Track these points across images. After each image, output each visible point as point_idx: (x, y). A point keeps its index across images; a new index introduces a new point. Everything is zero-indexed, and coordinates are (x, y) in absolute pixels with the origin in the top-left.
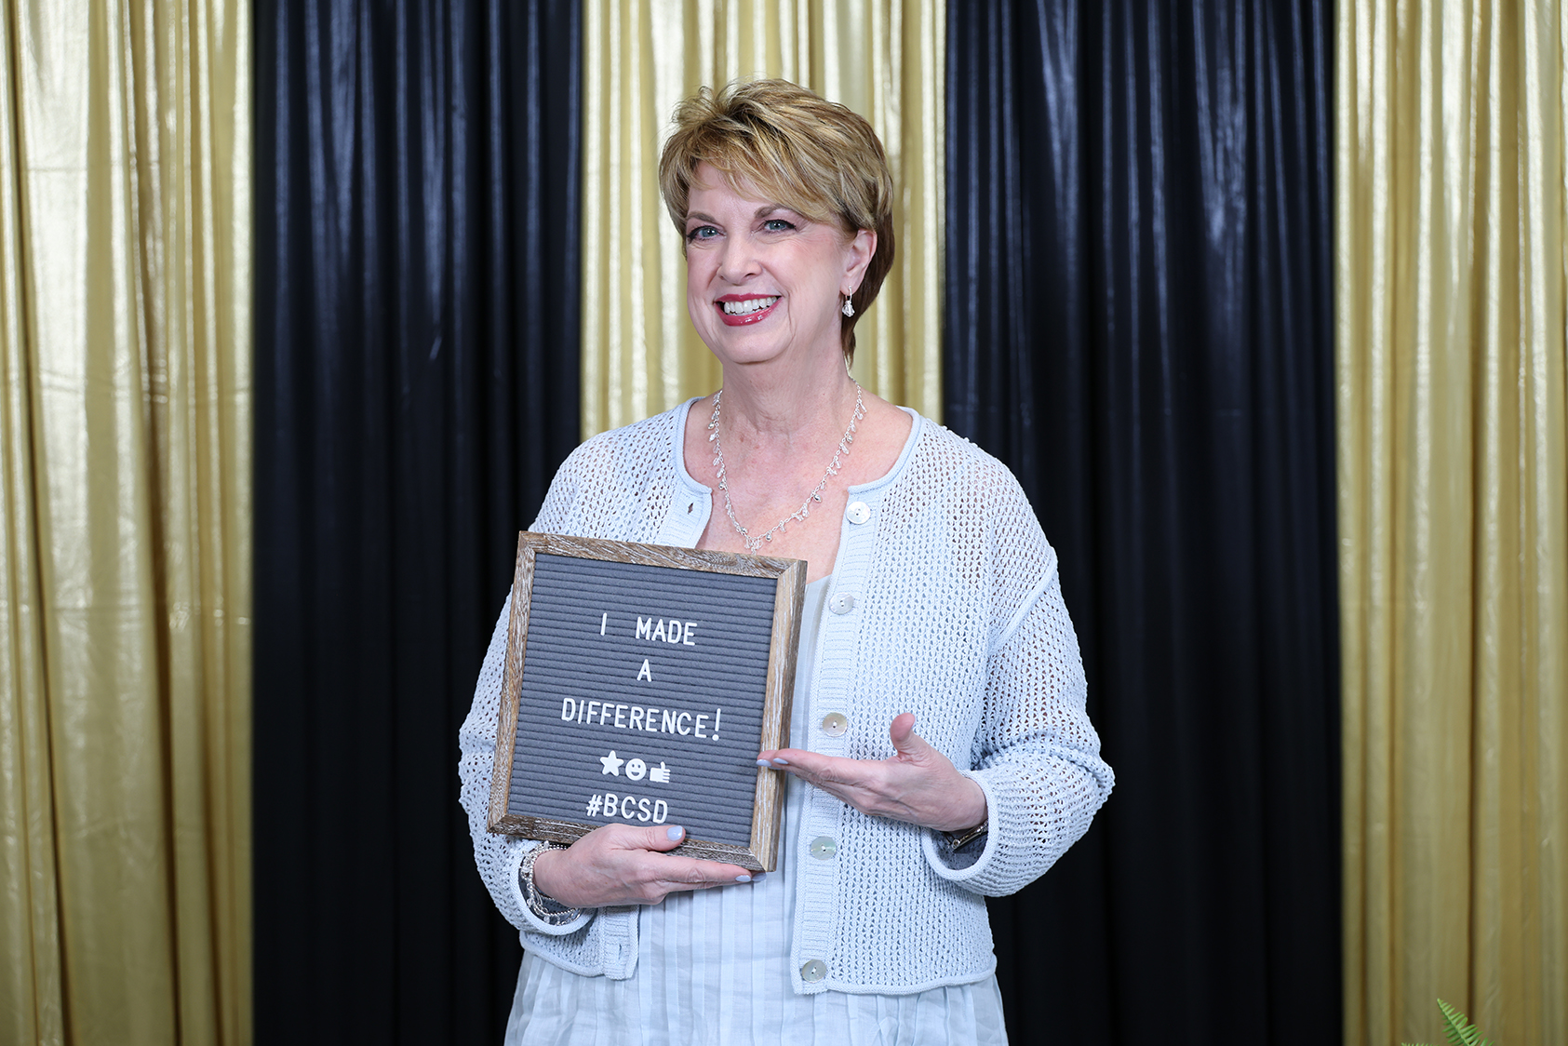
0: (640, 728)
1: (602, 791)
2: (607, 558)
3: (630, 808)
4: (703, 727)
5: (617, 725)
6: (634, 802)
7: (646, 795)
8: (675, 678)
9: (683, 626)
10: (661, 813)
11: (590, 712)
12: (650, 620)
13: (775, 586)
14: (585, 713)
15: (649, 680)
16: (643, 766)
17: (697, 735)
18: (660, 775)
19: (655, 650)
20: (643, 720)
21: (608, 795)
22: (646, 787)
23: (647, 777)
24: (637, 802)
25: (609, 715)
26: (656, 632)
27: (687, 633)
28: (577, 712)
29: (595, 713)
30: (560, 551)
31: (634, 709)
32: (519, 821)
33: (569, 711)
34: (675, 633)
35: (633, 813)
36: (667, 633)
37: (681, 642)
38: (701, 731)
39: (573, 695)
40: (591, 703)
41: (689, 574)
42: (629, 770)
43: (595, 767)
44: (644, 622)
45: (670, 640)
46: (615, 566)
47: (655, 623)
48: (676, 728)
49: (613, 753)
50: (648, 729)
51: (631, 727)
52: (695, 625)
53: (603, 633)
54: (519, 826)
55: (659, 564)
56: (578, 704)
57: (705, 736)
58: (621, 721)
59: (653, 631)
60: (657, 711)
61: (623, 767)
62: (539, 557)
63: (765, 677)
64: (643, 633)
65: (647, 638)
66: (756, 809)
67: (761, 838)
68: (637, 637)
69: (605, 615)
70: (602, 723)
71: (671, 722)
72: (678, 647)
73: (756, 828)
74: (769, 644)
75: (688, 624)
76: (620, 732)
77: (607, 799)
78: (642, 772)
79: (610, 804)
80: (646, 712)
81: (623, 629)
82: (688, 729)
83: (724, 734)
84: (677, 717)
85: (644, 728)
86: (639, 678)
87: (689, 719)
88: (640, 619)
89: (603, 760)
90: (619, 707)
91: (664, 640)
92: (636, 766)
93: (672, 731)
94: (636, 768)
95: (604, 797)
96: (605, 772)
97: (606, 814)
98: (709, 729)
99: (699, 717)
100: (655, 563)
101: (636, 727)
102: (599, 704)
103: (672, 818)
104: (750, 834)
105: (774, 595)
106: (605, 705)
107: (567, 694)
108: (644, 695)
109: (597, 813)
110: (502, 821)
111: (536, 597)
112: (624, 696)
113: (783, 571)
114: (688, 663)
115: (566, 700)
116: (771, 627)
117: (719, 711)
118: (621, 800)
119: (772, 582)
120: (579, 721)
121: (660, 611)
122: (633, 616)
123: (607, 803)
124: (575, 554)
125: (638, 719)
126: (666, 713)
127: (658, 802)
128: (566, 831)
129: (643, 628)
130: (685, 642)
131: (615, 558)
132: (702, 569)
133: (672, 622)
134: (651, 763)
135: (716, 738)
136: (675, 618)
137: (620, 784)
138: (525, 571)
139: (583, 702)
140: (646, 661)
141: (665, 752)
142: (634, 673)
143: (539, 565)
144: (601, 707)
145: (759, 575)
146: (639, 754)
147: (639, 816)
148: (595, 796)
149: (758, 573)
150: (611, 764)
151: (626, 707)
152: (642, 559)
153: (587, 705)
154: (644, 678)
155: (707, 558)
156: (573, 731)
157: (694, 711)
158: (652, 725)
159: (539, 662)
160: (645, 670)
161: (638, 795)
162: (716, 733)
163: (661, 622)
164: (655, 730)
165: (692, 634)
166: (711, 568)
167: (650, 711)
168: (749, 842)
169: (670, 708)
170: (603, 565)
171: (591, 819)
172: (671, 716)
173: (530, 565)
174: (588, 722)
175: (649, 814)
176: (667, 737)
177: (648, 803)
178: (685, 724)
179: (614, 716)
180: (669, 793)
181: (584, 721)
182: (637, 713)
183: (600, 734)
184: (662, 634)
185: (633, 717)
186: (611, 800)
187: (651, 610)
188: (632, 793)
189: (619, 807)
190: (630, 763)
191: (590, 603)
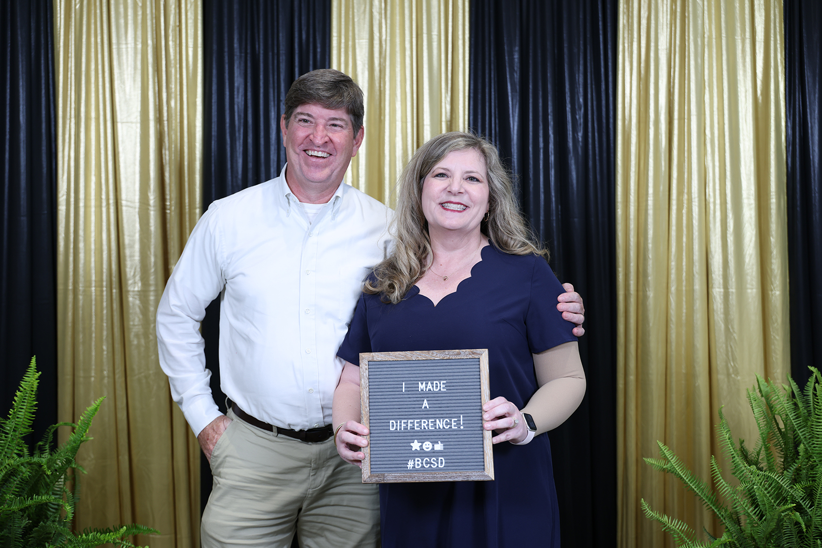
0: (427, 428)
1: (413, 458)
2: (401, 359)
3: (427, 463)
4: (455, 424)
5: (416, 429)
6: (429, 460)
7: (434, 456)
8: (440, 405)
9: (440, 383)
10: (442, 463)
11: (403, 425)
12: (424, 383)
13: (479, 361)
14: (401, 426)
15: (428, 407)
16: (431, 444)
17: (453, 427)
18: (439, 447)
19: (429, 395)
20: (428, 425)
21: (416, 459)
22: (434, 453)
23: (433, 449)
24: (430, 460)
25: (412, 425)
26: (428, 388)
27: (442, 386)
28: (397, 426)
29: (405, 425)
30: (380, 359)
32: (377, 476)
33: (393, 426)
34: (437, 387)
35: (429, 465)
36: (433, 387)
37: (440, 390)
38: (455, 426)
39: (393, 419)
40: (403, 421)
41: (439, 361)
42: (424, 447)
43: (409, 448)
44: (422, 384)
45: (435, 390)
46: (405, 362)
47: (427, 384)
48: (443, 426)
49: (416, 441)
50: (430, 428)
51: (422, 428)
52: (445, 382)
53: (404, 391)
54: (377, 478)
55: (426, 359)
56: (397, 422)
57: (457, 428)
58: (417, 427)
59: (426, 387)
60: (433, 420)
61: (422, 446)
62: (370, 363)
63: (481, 399)
64: (422, 388)
65: (424, 390)
66: (485, 454)
67: (489, 466)
68: (420, 390)
69: (404, 383)
70: (409, 429)
71: (440, 424)
72: (439, 392)
73: (487, 463)
74: (480, 385)
75: (442, 382)
76: (418, 431)
77: (416, 461)
78: (431, 447)
79: (418, 463)
80: (428, 421)
81: (412, 387)
82: (449, 426)
83: (465, 425)
84: (443, 421)
85: (429, 428)
86: (423, 408)
87: (449, 421)
88: (420, 383)
89: (412, 444)
90: (416, 421)
91: (432, 390)
92: (427, 445)
93: (441, 428)
94: (427, 446)
95: (414, 460)
96: (413, 449)
97: (416, 467)
98: (458, 424)
99: (453, 420)
100: (424, 359)
101: (425, 428)
102: (406, 421)
103: (447, 464)
104: (484, 465)
105: (479, 365)
106: (409, 421)
107: (391, 419)
108: (426, 414)
109: (413, 467)
110: (369, 477)
111: (370, 380)
112: (417, 416)
113: (482, 354)
114: (444, 398)
115: (391, 421)
116: (480, 378)
117: (461, 416)
118: (422, 460)
119: (478, 360)
120: (398, 429)
121: (428, 378)
122: (417, 382)
123: (416, 463)
124: (386, 359)
125: (425, 425)
126: (437, 420)
127: (440, 458)
128: (400, 477)
129: (422, 386)
130: (442, 390)
131: (406, 359)
132: (445, 358)
133: (435, 382)
134: (434, 443)
135: (462, 427)
136: (435, 380)
137: (421, 453)
138: (364, 370)
139: (399, 421)
140: (425, 400)
141: (440, 437)
142: (420, 406)
143: (370, 367)
144: (408, 422)
145: (472, 357)
146: (428, 440)
147: (432, 465)
148: (410, 460)
149: (471, 356)
150: (416, 445)
151: (419, 421)
152: (418, 357)
153: (401, 422)
154: (426, 407)
155: (447, 353)
156: (396, 434)
157: (450, 418)
158: (432, 427)
159: (376, 407)
160: (425, 404)
161: (430, 457)
162: (461, 425)
163: (429, 383)
164: (434, 428)
165: (444, 386)
166: (449, 357)
167: (430, 420)
168: (484, 469)
169: (439, 418)
170: (401, 362)
171: (410, 470)
172: (440, 421)
173: (367, 367)
174: (402, 429)
175: (436, 464)
176: (440, 430)
177: (435, 459)
178: (447, 424)
179: (414, 425)
180: (444, 454)
181: (400, 429)
182: (425, 422)
183: (408, 434)
184: (431, 388)
185: (423, 424)
186: (418, 461)
187: (425, 378)
188: (427, 457)
189: (422, 463)
190: (424, 444)
191: (396, 379)
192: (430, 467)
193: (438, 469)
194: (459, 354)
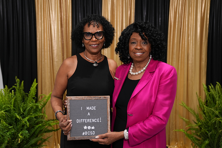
3: (89, 133)
5: (85, 122)
7: (91, 131)
8: (93, 114)
10: (94, 133)
11: (81, 121)
14: (80, 121)
17: (98, 122)
18: (93, 128)
19: (90, 111)
20: (90, 121)
22: (91, 130)
23: (91, 128)
26: (90, 109)
27: (94, 108)
30: (74, 99)
31: (88, 119)
33: (78, 121)
34: (93, 108)
36: (91, 108)
38: (98, 121)
40: (81, 120)
41: (94, 100)
42: (88, 128)
43: (83, 128)
44: (88, 107)
47: (89, 107)
53: (82, 110)
54: (72, 139)
56: (79, 120)
58: (86, 121)
59: (89, 108)
61: (87, 127)
65: (88, 110)
69: (82, 107)
70: (83, 122)
71: (94, 120)
72: (93, 110)
76: (86, 123)
78: (90, 128)
81: (85, 108)
89: (84, 127)
93: (94, 122)
94: (89, 128)
95: (85, 132)
96: (85, 129)
98: (99, 120)
100: (88, 99)
101: (88, 122)
106: (83, 120)
108: (89, 117)
111: (70, 106)
112: (86, 118)
113: (108, 98)
114: (95, 112)
115: (77, 120)
116: (107, 106)
117: (101, 118)
118: (87, 132)
119: (106, 100)
121: (90, 105)
122: (86, 107)
123: (86, 133)
124: (76, 99)
125: (89, 121)
128: (80, 138)
129: (88, 108)
131: (82, 99)
133: (92, 107)
134: (91, 127)
135: (101, 122)
136: (92, 106)
137: (87, 130)
138: (68, 103)
141: (93, 125)
142: (87, 115)
143: (70, 101)
146: (89, 125)
148: (83, 132)
149: (104, 99)
150: (85, 127)
153: (80, 120)
154: (89, 115)
156: (79, 124)
157: (97, 118)
158: (91, 121)
159: (72, 115)
160: (89, 114)
166: (97, 99)
167: (90, 119)
171: (83, 135)
175: (92, 133)
178: (96, 120)
180: (94, 130)
181: (80, 122)
182: (88, 120)
183: (83, 124)
184: (91, 109)
185: (88, 121)
186: (86, 132)
187: (89, 105)
188: (89, 131)
189: (87, 133)
190: (88, 127)
191: (79, 106)
192: (90, 134)
193: (92, 135)
194: (100, 98)
